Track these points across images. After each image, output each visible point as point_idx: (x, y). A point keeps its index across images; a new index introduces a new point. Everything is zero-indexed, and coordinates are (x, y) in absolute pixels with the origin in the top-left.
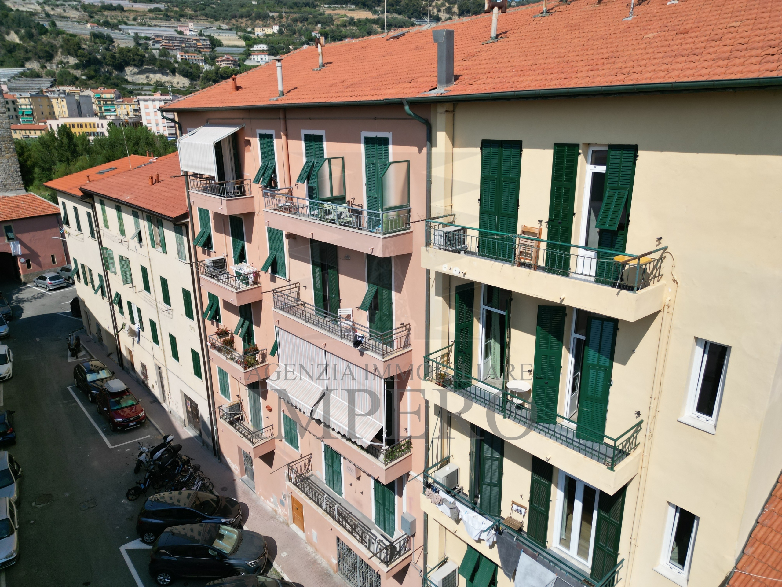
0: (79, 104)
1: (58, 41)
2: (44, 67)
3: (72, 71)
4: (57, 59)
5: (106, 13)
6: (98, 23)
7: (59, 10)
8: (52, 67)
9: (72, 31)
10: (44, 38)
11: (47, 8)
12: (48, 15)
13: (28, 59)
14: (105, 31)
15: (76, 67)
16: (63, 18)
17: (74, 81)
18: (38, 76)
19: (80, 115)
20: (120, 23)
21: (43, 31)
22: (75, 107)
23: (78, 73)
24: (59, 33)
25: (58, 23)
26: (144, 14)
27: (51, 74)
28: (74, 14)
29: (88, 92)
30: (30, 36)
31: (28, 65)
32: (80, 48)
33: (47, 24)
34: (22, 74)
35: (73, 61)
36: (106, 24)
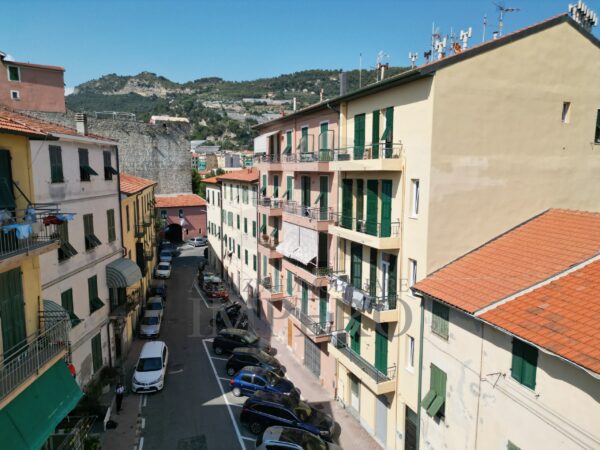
0: (232, 160)
1: (227, 124)
2: (216, 139)
3: (232, 142)
4: (225, 134)
5: (257, 107)
6: (251, 113)
7: (230, 107)
8: (221, 139)
9: (236, 118)
10: (220, 123)
11: (224, 106)
12: (224, 109)
13: (208, 135)
14: (254, 117)
15: (235, 139)
16: (231, 110)
17: (232, 148)
18: (213, 145)
19: (232, 166)
20: (264, 112)
21: (219, 118)
22: (229, 162)
23: (235, 143)
24: (227, 119)
25: (229, 114)
26: (278, 107)
27: (219, 143)
28: (238, 108)
29: (239, 153)
30: (212, 122)
31: (208, 139)
32: (238, 128)
33: (222, 115)
34: (204, 144)
35: (233, 135)
36: (256, 113)
